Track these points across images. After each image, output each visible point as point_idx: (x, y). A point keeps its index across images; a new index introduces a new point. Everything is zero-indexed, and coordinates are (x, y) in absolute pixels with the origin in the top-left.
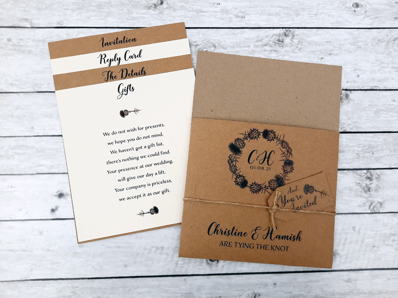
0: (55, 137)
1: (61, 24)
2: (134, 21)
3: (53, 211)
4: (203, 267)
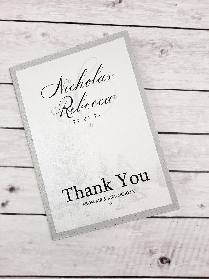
0: (9, 130)
1: (20, 18)
2: (92, 18)
3: (3, 205)
4: (154, 270)
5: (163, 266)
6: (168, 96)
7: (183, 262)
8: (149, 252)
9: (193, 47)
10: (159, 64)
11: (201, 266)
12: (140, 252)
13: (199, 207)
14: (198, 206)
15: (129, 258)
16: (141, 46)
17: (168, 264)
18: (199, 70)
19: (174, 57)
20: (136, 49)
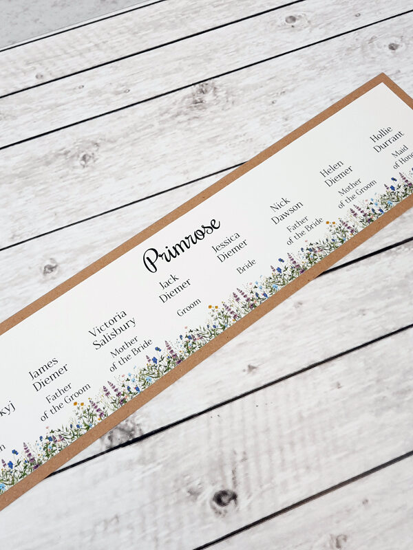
5: (226, 512)
6: (120, 218)
7: (261, 486)
8: (188, 494)
9: (133, 133)
10: (87, 177)
11: (297, 478)
12: (172, 502)
13: (246, 373)
14: (244, 371)
15: (155, 524)
16: (48, 163)
17: (232, 501)
18: (155, 161)
19: (107, 158)
20: (40, 172)
